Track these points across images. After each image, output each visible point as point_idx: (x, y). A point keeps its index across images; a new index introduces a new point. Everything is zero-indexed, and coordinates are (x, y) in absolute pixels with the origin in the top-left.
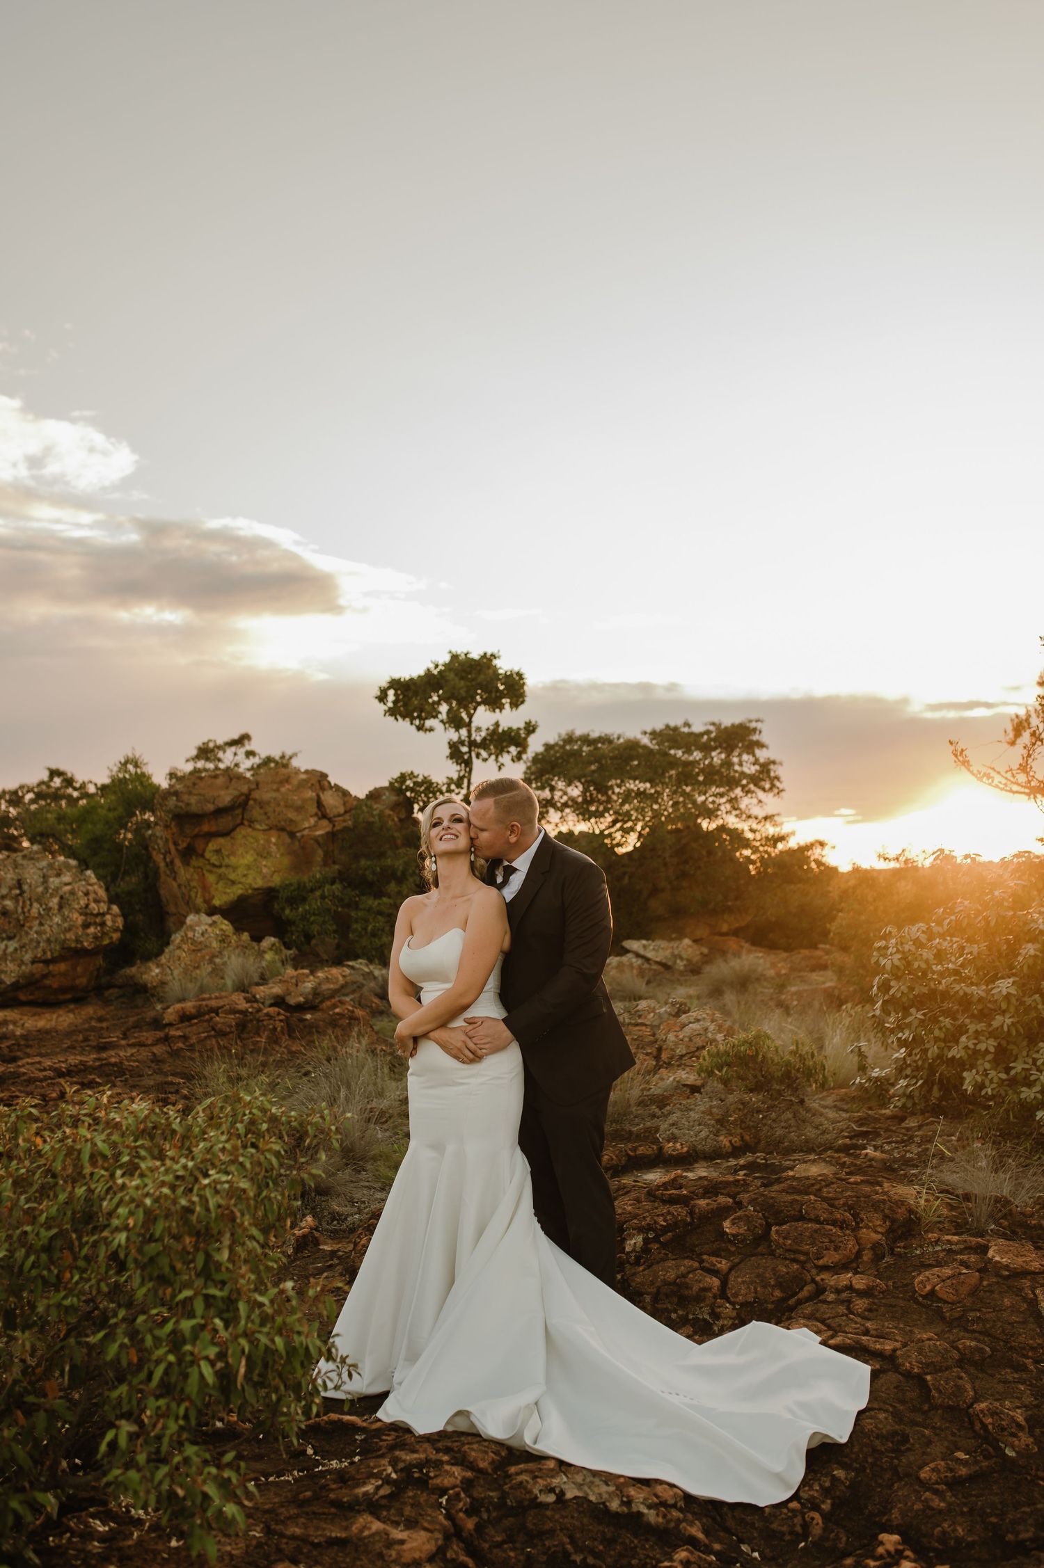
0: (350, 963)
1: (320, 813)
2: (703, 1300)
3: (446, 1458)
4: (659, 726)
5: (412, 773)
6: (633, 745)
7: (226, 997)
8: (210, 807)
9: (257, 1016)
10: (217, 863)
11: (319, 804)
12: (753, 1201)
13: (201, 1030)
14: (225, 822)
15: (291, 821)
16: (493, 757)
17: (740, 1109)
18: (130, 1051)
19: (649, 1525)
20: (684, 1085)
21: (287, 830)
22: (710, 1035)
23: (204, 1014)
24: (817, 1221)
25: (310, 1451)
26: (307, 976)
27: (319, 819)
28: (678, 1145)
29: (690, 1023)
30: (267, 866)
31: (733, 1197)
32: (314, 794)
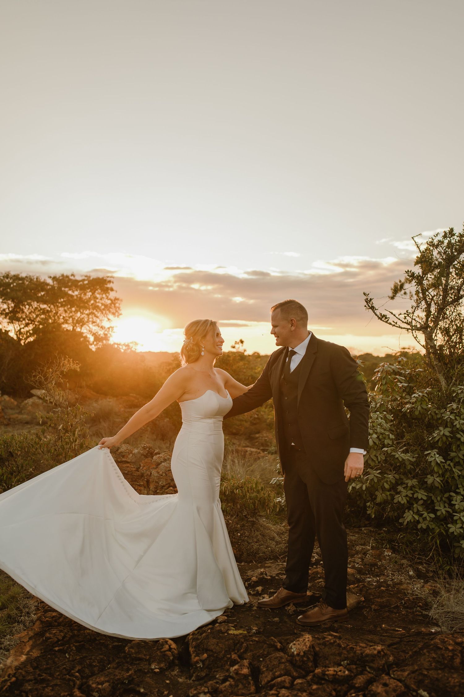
4: (58, 274)
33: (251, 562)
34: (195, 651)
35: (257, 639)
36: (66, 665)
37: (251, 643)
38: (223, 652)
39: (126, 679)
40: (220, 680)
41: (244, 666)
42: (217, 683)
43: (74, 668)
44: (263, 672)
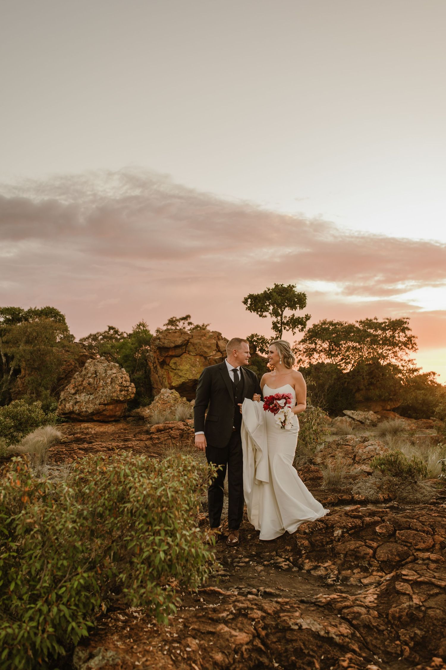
1: (217, 350)
2: (365, 558)
3: (255, 607)
4: (363, 319)
5: (256, 334)
6: (351, 327)
7: (176, 423)
8: (173, 345)
10: (174, 368)
11: (217, 346)
12: (389, 520)
13: (165, 436)
14: (178, 351)
15: (206, 352)
16: (291, 329)
17: (388, 483)
18: (137, 442)
19: (336, 642)
20: (365, 472)
21: (203, 356)
22: (377, 451)
23: (167, 429)
24: (416, 530)
25: (202, 600)
27: (217, 352)
28: (360, 496)
29: (369, 446)
30: (195, 370)
31: (381, 517)
32: (215, 341)
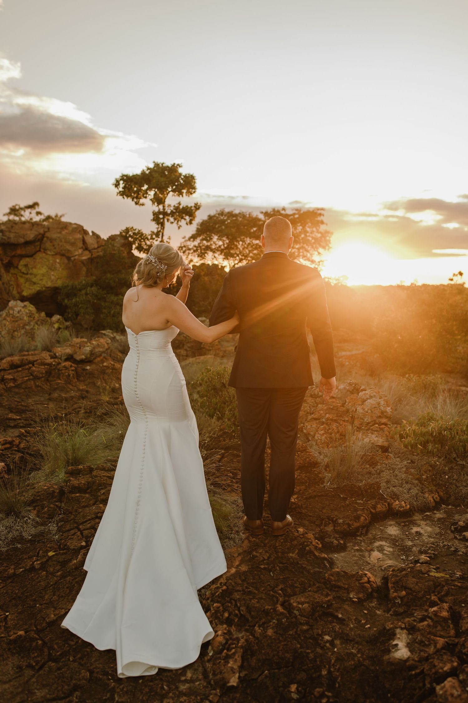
0: (103, 332)
1: (84, 247)
5: (132, 228)
7: (38, 354)
8: (22, 240)
9: (58, 367)
10: (25, 272)
11: (84, 241)
13: (24, 375)
14: (30, 249)
15: (69, 251)
16: (176, 222)
17: (430, 470)
20: (376, 446)
21: (66, 256)
22: (382, 408)
23: (25, 365)
26: (86, 343)
27: (84, 250)
28: (403, 503)
29: (367, 399)
30: (54, 275)
32: (81, 236)
33: (459, 506)
34: (394, 587)
35: (459, 584)
36: (270, 582)
37: (453, 587)
38: (422, 592)
39: (325, 603)
40: (418, 619)
41: (443, 609)
42: (414, 621)
43: (277, 586)
44: (464, 618)
